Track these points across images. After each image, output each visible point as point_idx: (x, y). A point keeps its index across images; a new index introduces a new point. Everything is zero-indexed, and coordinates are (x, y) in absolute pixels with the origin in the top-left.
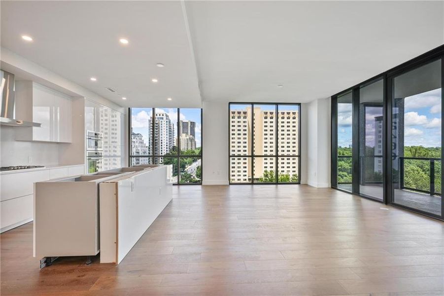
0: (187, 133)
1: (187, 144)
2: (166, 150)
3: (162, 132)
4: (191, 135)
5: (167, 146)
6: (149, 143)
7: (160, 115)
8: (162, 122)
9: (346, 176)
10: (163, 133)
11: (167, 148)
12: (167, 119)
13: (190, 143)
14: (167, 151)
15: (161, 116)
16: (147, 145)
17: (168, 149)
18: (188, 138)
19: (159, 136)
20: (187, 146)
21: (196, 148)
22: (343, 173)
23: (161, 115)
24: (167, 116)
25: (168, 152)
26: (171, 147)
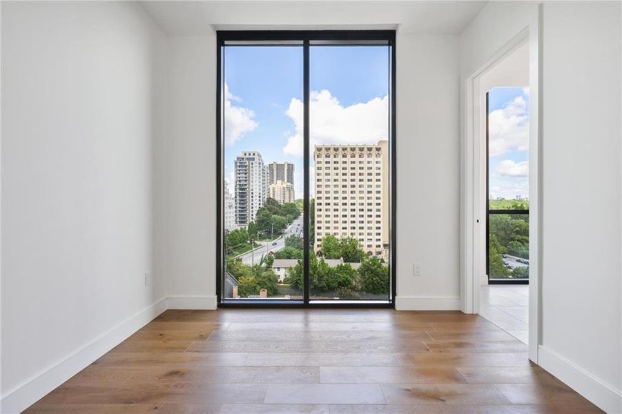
0: (283, 180)
1: (284, 194)
2: (258, 202)
3: (252, 178)
4: (288, 181)
5: (260, 197)
6: (236, 193)
7: (250, 155)
8: (252, 164)
10: (255, 179)
11: (260, 200)
12: (259, 160)
13: (287, 193)
14: (260, 204)
15: (252, 156)
16: (233, 196)
17: (261, 203)
18: (285, 186)
19: (249, 184)
20: (284, 197)
21: (296, 201)
23: (252, 154)
24: (259, 155)
25: (261, 206)
26: (265, 199)
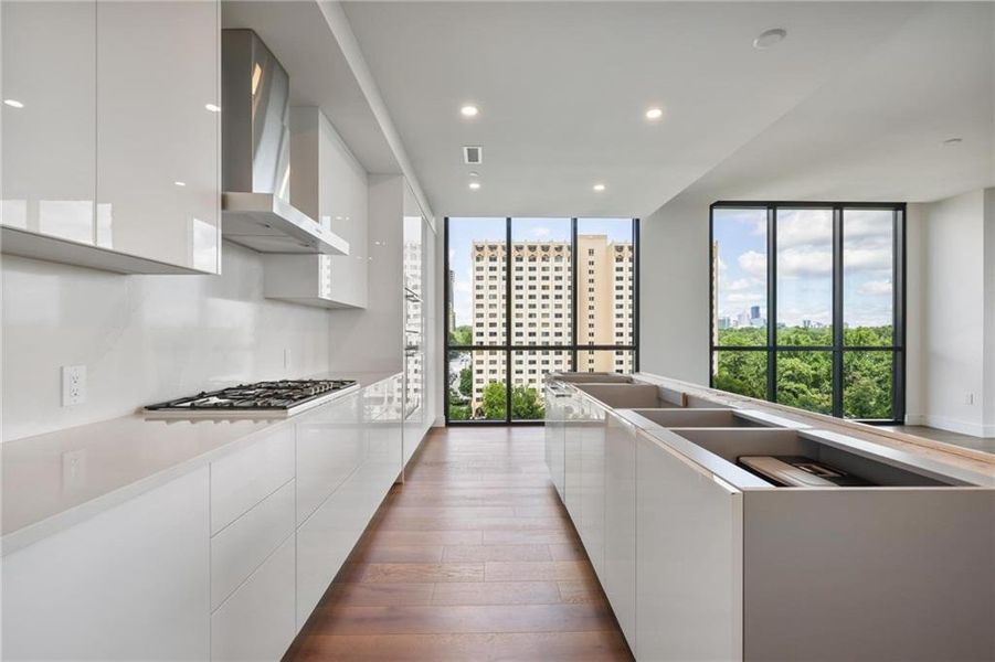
9: (804, 392)
21: (455, 329)
22: (797, 385)
